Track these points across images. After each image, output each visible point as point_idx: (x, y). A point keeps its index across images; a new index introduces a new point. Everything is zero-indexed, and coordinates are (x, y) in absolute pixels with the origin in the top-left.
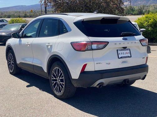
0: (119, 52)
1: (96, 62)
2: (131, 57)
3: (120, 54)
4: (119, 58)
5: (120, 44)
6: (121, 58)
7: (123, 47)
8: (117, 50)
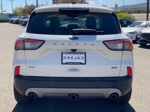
0: (64, 55)
1: (28, 66)
2: (85, 64)
3: (66, 58)
4: (62, 64)
5: (63, 44)
6: (66, 63)
7: (72, 50)
8: (62, 53)
